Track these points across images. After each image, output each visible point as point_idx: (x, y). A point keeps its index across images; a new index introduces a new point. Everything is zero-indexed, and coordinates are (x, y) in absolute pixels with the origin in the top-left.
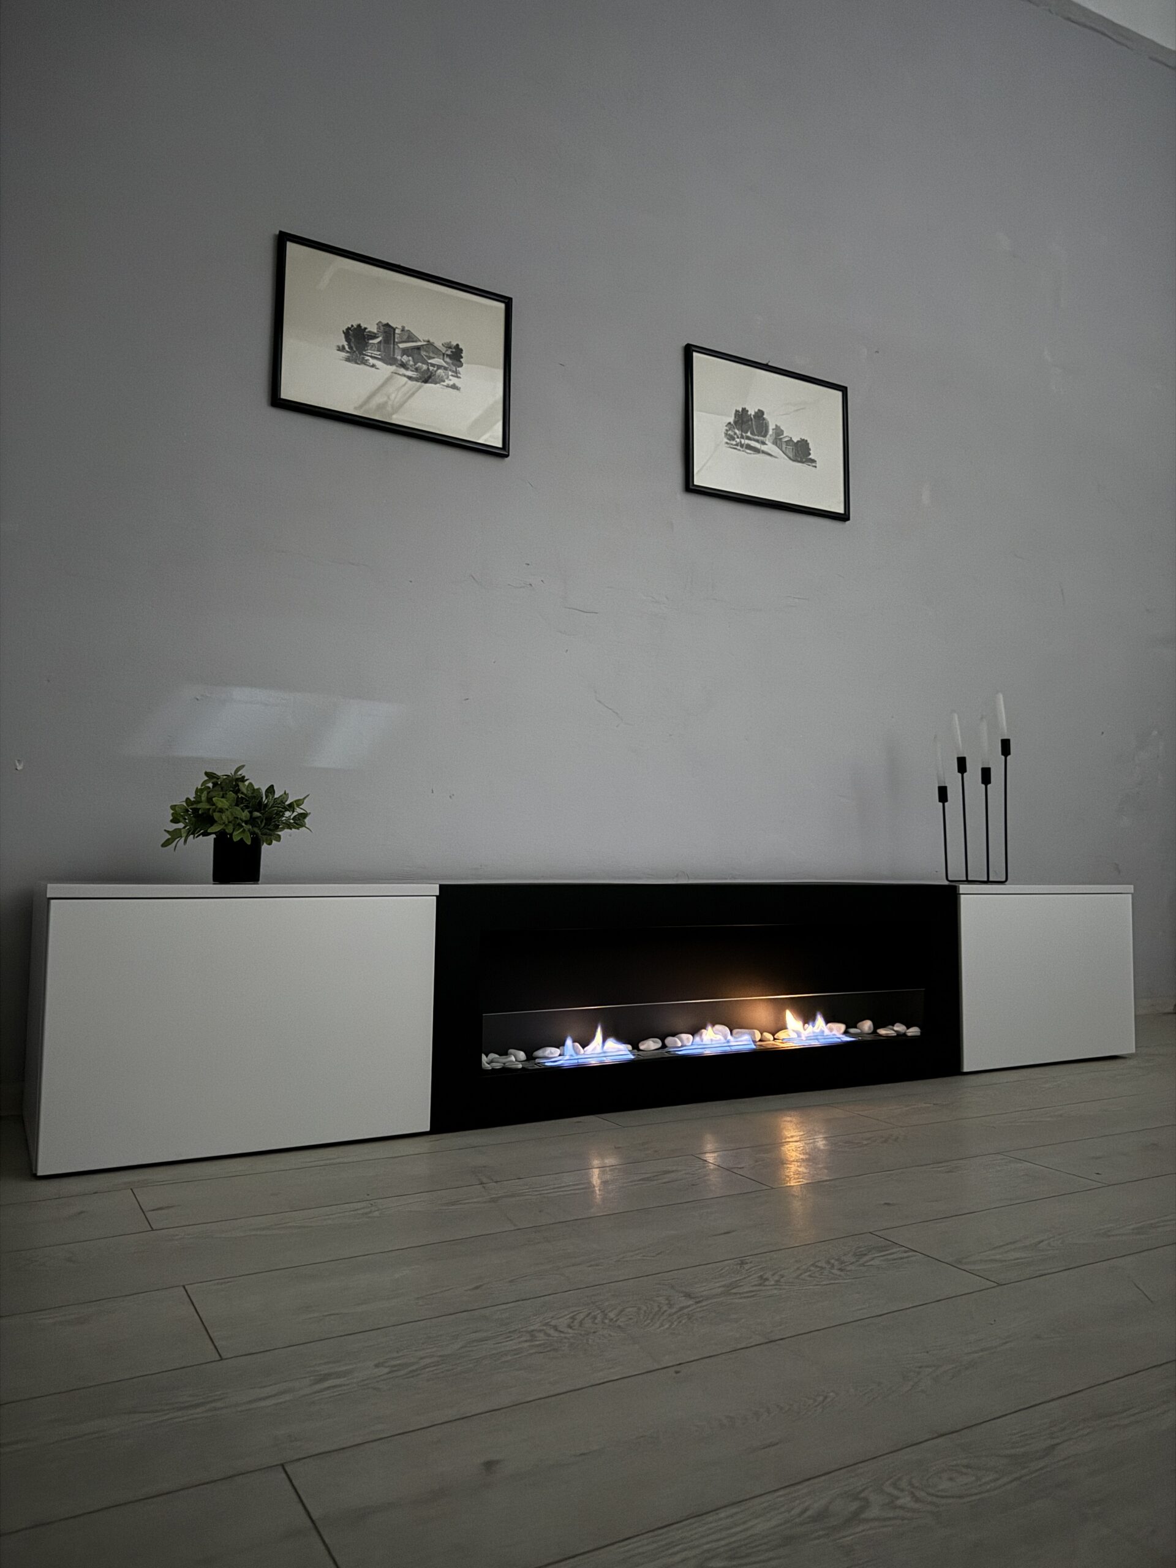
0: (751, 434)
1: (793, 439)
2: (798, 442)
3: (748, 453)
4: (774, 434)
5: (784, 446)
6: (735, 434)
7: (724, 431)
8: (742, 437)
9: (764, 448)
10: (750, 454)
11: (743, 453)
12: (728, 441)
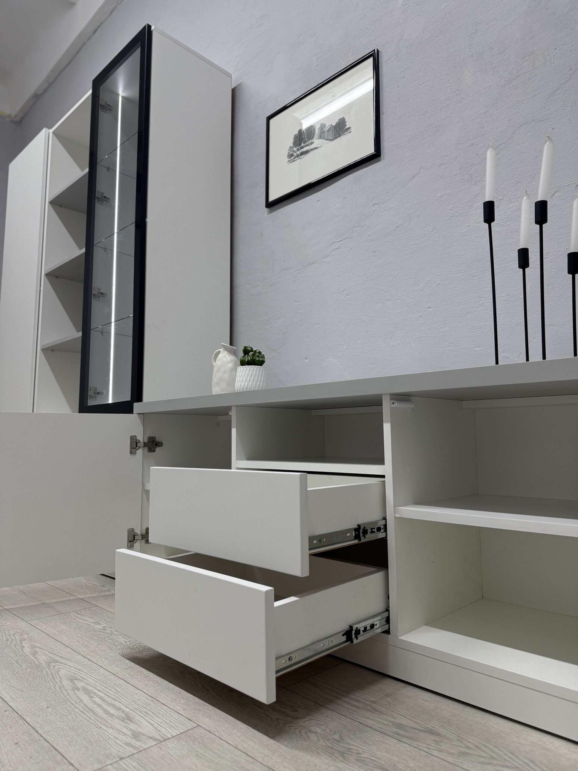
0: (304, 143)
1: (333, 125)
2: (337, 123)
3: (301, 158)
4: (319, 132)
5: (326, 134)
6: (294, 151)
7: (287, 154)
8: (298, 150)
9: (312, 147)
10: (303, 157)
11: (299, 160)
12: (289, 160)
